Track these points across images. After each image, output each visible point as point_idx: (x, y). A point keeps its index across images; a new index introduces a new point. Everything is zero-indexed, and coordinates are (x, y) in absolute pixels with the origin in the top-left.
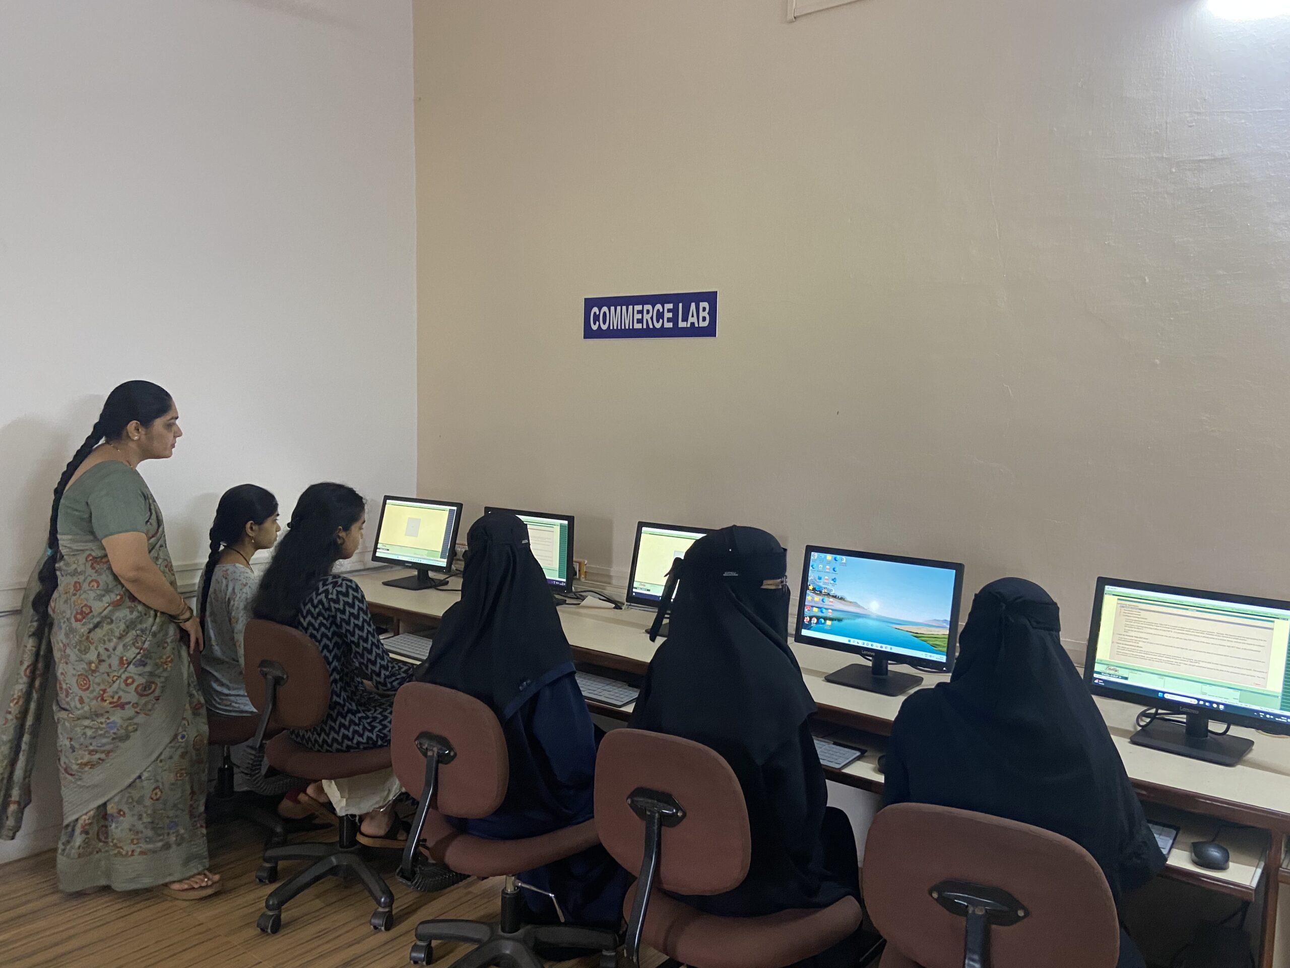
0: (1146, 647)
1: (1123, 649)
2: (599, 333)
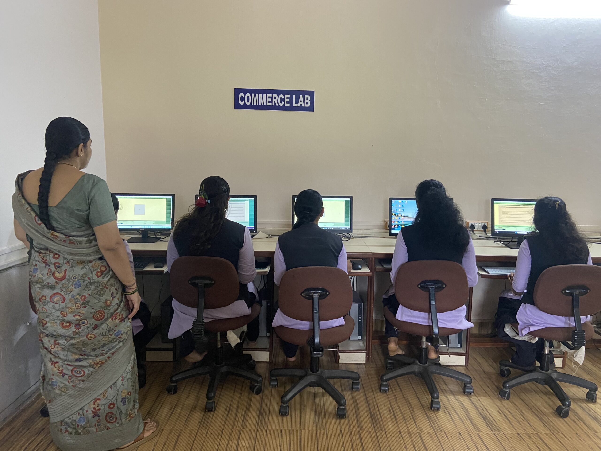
0: (510, 219)
1: (503, 220)
2: (245, 107)
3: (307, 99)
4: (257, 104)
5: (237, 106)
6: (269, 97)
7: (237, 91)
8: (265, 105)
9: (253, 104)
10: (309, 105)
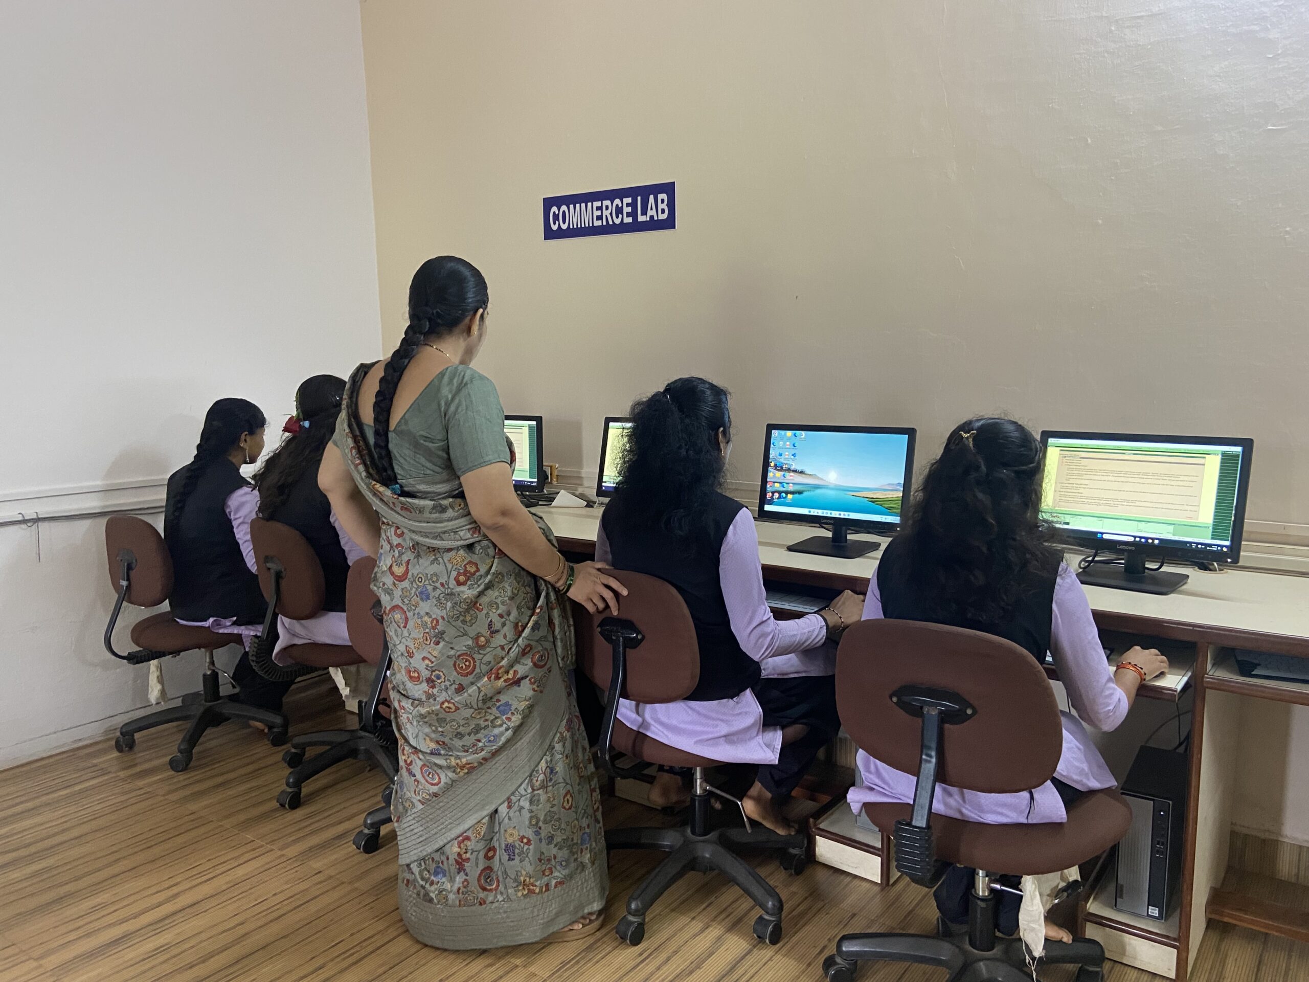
0: (1086, 493)
1: (1065, 496)
2: (561, 234)
3: (663, 201)
4: (579, 226)
5: (549, 234)
6: (599, 208)
7: (549, 203)
8: (591, 225)
9: (571, 227)
10: (665, 216)
